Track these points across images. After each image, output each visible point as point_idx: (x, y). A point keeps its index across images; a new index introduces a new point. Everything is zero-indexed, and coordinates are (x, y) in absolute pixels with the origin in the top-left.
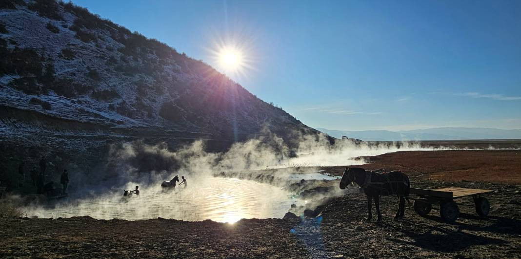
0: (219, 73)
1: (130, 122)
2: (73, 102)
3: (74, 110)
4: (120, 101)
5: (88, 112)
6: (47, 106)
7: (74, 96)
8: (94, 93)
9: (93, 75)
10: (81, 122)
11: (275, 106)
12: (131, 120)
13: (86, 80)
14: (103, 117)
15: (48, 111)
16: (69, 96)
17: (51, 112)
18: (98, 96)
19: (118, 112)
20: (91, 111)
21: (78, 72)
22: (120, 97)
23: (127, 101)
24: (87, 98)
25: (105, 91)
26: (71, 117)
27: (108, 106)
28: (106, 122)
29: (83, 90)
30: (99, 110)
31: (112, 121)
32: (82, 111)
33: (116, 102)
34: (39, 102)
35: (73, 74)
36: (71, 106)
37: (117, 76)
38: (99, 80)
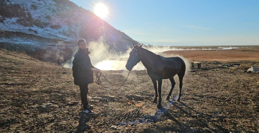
0: (97, 16)
1: (69, 39)
2: (44, 30)
3: (47, 34)
4: (62, 30)
5: (52, 35)
6: (36, 32)
7: (43, 27)
8: (51, 26)
9: (48, 17)
10: (51, 39)
11: (121, 31)
12: (69, 38)
13: (46, 20)
14: (58, 37)
15: (37, 34)
16: (42, 27)
17: (38, 35)
18: (52, 27)
19: (63, 34)
20: (53, 34)
21: (42, 16)
22: (61, 28)
23: (65, 30)
24: (49, 28)
25: (55, 25)
26: (47, 37)
27: (58, 32)
28: (60, 39)
29: (46, 25)
30: (56, 34)
31: (62, 38)
32: (50, 34)
33: (61, 30)
34: (33, 31)
35: (40, 17)
36: (44, 32)
37: (58, 18)
38: (51, 20)
